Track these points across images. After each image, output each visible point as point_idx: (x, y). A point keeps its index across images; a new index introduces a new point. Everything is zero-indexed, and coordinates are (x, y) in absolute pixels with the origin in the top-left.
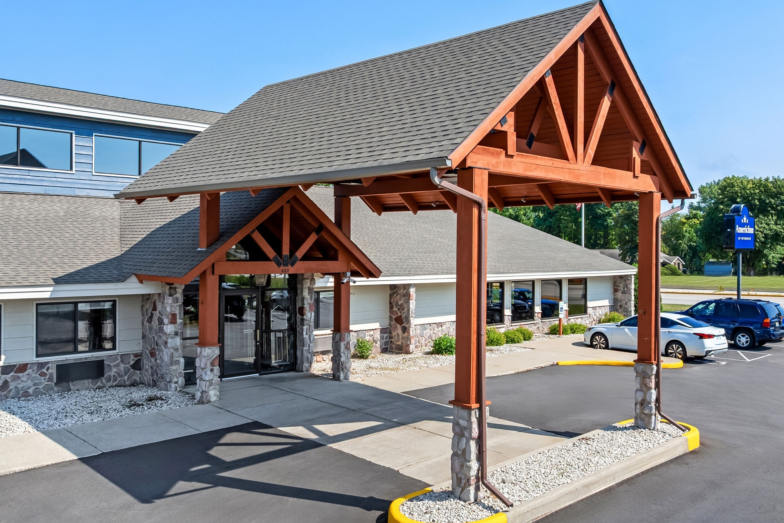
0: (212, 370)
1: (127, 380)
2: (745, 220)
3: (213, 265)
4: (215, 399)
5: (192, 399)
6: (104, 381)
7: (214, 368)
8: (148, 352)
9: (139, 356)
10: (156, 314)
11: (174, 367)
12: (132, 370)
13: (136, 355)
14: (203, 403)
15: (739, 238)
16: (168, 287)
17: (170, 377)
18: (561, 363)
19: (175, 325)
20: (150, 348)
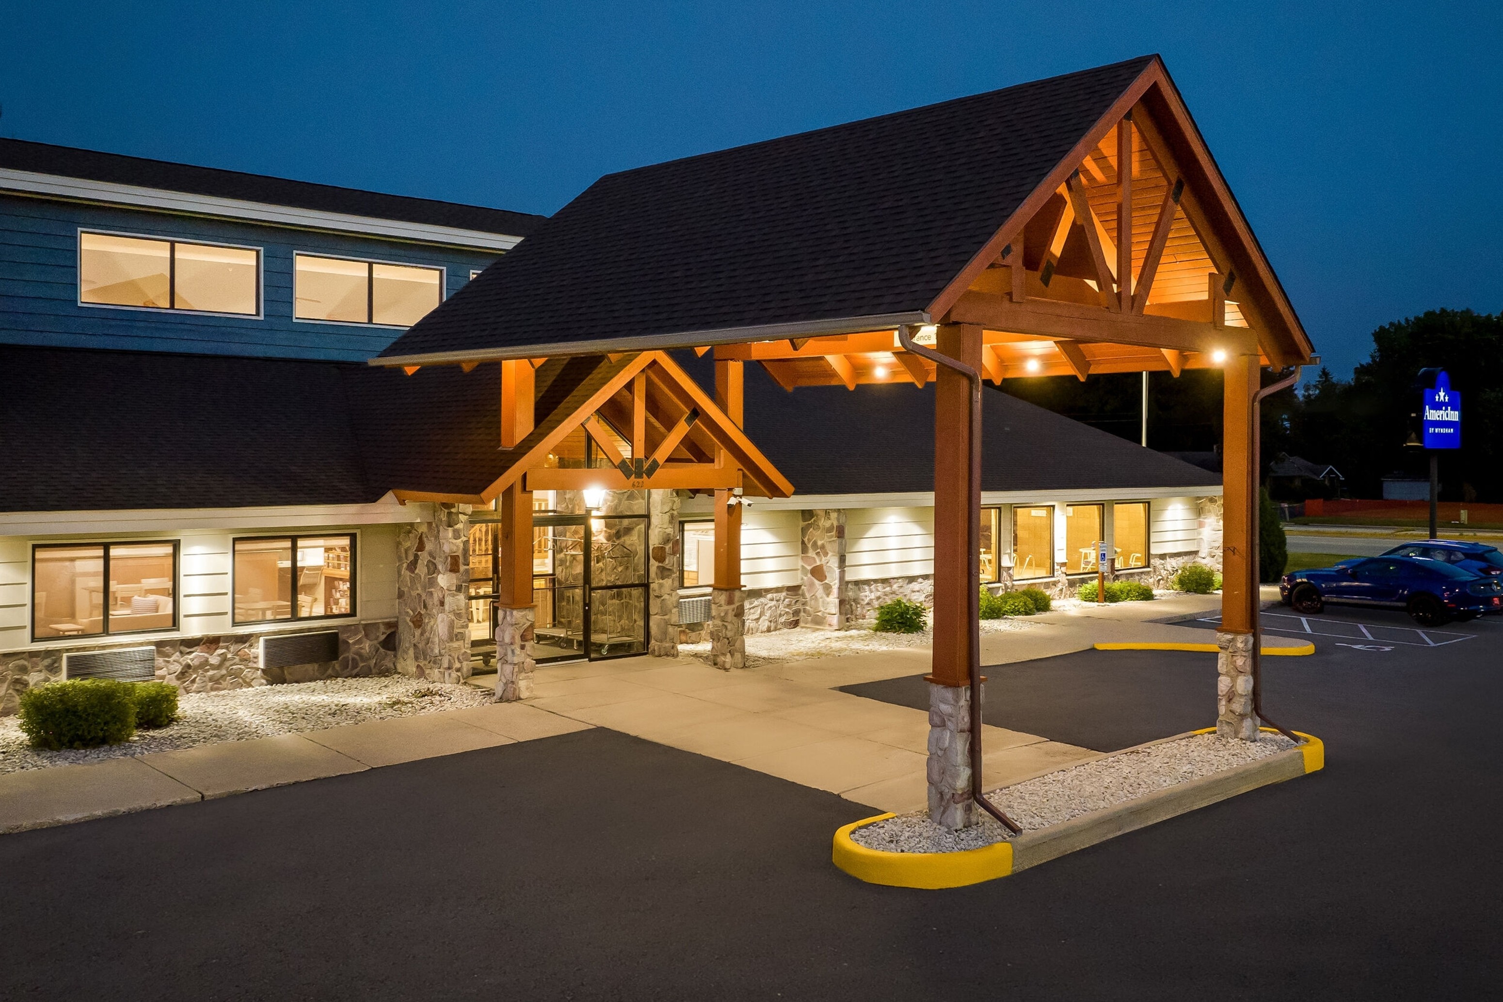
0: (523, 647)
1: (374, 667)
2: (1442, 396)
3: (525, 476)
4: (528, 694)
5: (488, 695)
6: (337, 667)
7: (526, 643)
8: (408, 619)
9: (393, 627)
10: (424, 557)
11: (455, 644)
12: (382, 650)
13: (389, 625)
14: (508, 701)
15: (1431, 430)
16: (446, 511)
17: (450, 661)
18: (1100, 647)
19: (457, 574)
20: (412, 613)
